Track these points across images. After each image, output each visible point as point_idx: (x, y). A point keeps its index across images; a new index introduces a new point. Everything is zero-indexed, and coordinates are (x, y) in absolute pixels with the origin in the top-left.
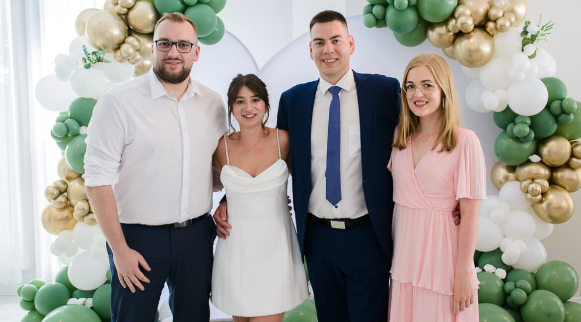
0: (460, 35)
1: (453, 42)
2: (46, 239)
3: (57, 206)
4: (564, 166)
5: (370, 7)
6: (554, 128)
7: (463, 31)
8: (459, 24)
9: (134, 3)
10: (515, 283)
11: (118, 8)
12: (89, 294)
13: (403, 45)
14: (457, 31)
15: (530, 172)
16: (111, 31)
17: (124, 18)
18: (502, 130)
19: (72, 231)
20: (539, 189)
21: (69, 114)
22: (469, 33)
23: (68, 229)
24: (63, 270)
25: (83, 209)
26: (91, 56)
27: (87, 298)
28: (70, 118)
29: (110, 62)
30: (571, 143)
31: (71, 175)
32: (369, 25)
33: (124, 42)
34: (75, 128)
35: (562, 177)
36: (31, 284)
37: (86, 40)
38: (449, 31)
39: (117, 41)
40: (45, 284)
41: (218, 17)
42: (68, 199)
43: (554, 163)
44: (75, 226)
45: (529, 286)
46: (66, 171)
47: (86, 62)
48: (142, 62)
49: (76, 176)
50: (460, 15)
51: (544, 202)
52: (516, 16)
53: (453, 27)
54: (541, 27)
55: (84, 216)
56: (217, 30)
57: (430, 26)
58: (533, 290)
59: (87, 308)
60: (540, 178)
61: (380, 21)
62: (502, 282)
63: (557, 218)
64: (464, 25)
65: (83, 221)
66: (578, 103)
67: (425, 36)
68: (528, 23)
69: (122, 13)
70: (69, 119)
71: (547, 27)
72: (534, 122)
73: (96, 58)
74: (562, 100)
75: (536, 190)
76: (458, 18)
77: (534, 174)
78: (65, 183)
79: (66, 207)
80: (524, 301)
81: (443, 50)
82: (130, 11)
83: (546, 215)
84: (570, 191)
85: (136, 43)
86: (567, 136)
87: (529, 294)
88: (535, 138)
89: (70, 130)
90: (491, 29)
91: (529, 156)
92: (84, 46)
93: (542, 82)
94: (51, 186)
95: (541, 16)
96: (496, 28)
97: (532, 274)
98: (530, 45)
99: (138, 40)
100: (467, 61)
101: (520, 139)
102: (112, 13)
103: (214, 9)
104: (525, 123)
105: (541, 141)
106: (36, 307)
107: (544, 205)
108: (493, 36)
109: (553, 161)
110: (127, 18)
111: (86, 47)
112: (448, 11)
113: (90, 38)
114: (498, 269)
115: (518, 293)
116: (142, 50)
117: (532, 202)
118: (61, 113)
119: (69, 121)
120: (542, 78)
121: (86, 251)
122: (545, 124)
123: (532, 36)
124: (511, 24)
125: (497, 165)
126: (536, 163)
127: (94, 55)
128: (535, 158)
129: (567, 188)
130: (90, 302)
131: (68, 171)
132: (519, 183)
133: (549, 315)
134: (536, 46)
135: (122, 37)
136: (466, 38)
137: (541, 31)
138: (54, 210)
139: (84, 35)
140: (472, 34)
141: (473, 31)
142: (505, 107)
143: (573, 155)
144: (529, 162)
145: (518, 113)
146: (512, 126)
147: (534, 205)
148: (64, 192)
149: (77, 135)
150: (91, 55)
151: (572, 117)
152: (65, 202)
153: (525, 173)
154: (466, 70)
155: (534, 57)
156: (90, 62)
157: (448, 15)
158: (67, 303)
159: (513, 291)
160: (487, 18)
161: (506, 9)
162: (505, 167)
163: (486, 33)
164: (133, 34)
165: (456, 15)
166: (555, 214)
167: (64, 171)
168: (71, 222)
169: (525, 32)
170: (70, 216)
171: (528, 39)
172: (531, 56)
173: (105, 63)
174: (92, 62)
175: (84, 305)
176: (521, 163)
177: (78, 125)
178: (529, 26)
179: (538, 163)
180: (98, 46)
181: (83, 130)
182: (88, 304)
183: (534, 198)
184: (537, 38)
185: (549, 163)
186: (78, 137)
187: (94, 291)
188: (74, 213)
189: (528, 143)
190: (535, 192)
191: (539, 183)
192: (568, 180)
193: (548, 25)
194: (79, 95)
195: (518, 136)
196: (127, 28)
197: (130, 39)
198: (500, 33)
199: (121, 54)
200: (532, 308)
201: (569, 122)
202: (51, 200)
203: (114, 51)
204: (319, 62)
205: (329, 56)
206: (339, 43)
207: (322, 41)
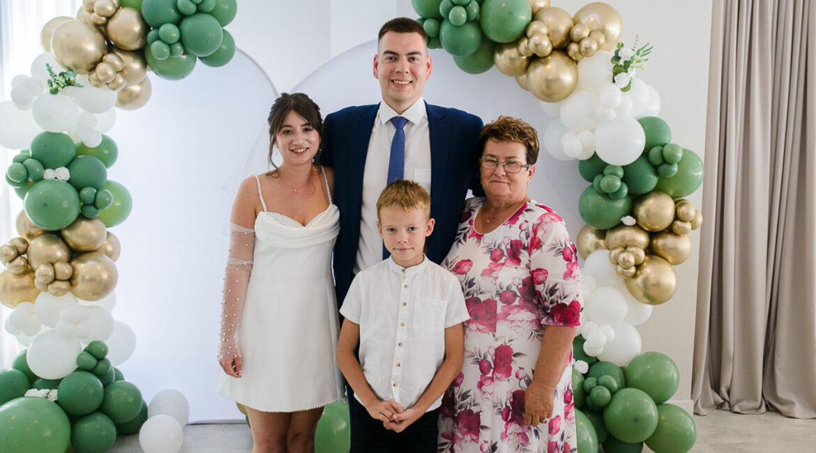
0: (534, 59)
1: (527, 67)
3: (13, 271)
4: (667, 231)
6: (653, 181)
7: (538, 54)
8: (532, 46)
9: (114, 11)
10: (598, 379)
11: (94, 17)
12: (53, 384)
13: (465, 71)
14: (530, 55)
15: (623, 238)
16: (84, 46)
17: (103, 30)
18: (589, 184)
19: (34, 303)
20: (632, 260)
21: (31, 153)
22: (545, 57)
23: (29, 301)
24: (22, 353)
25: (47, 275)
26: (57, 78)
27: (51, 389)
28: (32, 158)
29: (83, 86)
30: (676, 203)
31: (33, 231)
33: (101, 60)
34: (38, 170)
35: (664, 245)
37: (52, 58)
38: (521, 55)
39: (92, 59)
42: (28, 262)
43: (652, 227)
44: (38, 298)
45: (615, 385)
46: (28, 226)
47: (52, 85)
48: (126, 87)
49: (40, 233)
50: (534, 33)
51: (639, 276)
52: (606, 38)
53: (526, 49)
54: (637, 51)
55: (48, 284)
56: (224, 47)
57: (498, 47)
58: (619, 389)
59: (50, 402)
60: (635, 246)
61: (433, 40)
62: (583, 378)
63: (653, 295)
64: (539, 47)
65: (47, 291)
66: (685, 151)
67: (491, 61)
68: (621, 46)
69: (99, 22)
70: (31, 160)
71: (644, 52)
72: (628, 174)
73: (64, 80)
74: (663, 146)
75: (628, 261)
76: (531, 37)
77: (630, 241)
78: (25, 242)
79: (26, 272)
80: (606, 403)
81: (516, 79)
82: (110, 21)
83: (641, 294)
84: (672, 264)
85: (117, 63)
86: (671, 193)
87: (613, 393)
88: (629, 194)
89: (31, 174)
90: (575, 53)
91: (621, 218)
92: (48, 65)
93: (638, 123)
94: (5, 246)
95: (637, 37)
96: (580, 52)
97: (622, 368)
98: (623, 74)
99: (120, 59)
100: (543, 92)
101: (611, 196)
102: (87, 23)
103: (220, 22)
104: (615, 174)
105: (637, 198)
107: (639, 280)
108: (577, 62)
109: (652, 224)
110: (106, 29)
111: (50, 66)
112: (518, 27)
113: (56, 54)
114: (579, 361)
115: (600, 391)
116: (126, 72)
117: (624, 277)
118: (23, 152)
119: (29, 162)
120: (639, 118)
121: (52, 329)
122: (641, 176)
123: (625, 62)
124: (599, 47)
125: (584, 229)
126: (630, 226)
127: (62, 77)
128: (628, 220)
129: (670, 259)
130: (54, 394)
131: (30, 226)
132: (608, 252)
133: (636, 420)
134: (631, 76)
135: (99, 54)
136: (542, 63)
137: (636, 56)
138: (11, 276)
139: (50, 51)
140: (550, 58)
141: (551, 54)
142: (593, 153)
143: (676, 218)
144: (621, 225)
145: (608, 163)
146: (600, 179)
147: (628, 280)
148: (23, 254)
149: (40, 179)
150: (58, 76)
151: (675, 169)
152: (24, 266)
153: (616, 239)
154: (545, 105)
155: (628, 90)
156: (58, 86)
157: (519, 33)
158: (25, 395)
159: (594, 389)
160: (569, 38)
161: (595, 28)
162: (594, 231)
163: (567, 58)
164: (115, 51)
165: (529, 33)
166: (652, 292)
167: (25, 226)
168: (33, 291)
169: (617, 58)
170: (32, 285)
171: (620, 66)
172: (625, 88)
173: (78, 88)
174: (60, 86)
175: (47, 397)
176: (611, 226)
177: (42, 167)
178: (622, 49)
179: (633, 226)
180: (67, 65)
181: (49, 174)
182: (52, 397)
183: (626, 271)
184: (631, 65)
185: (648, 227)
186: (43, 181)
187: (60, 380)
188: (36, 281)
189: (620, 200)
190: (627, 264)
191: (632, 253)
192: (671, 249)
193: (645, 49)
194: (44, 128)
195: (607, 191)
196: (106, 43)
197: (110, 57)
198: (585, 58)
199: (97, 75)
200: (616, 410)
201: (673, 175)
202: (6, 262)
203: (88, 73)
204: (386, 82)
205: (403, 77)
206: (416, 62)
207: (396, 56)
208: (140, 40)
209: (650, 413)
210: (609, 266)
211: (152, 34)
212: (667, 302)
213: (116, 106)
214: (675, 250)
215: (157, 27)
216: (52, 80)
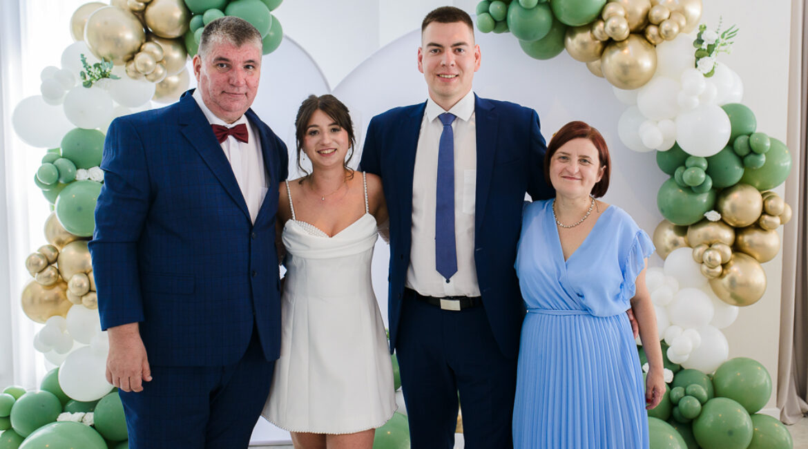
0: (610, 43)
1: (602, 53)
2: (28, 328)
3: (42, 282)
4: (753, 226)
5: (486, 5)
6: (738, 172)
7: (615, 39)
8: (608, 29)
10: (685, 388)
11: (132, 3)
12: (89, 406)
13: (532, 57)
14: (606, 39)
15: (706, 236)
16: (121, 35)
17: (140, 17)
18: (668, 177)
19: (65, 317)
20: (719, 258)
21: (61, 151)
22: (622, 41)
23: (60, 315)
24: (53, 372)
25: (81, 286)
26: (92, 70)
27: (86, 413)
28: (63, 157)
29: (119, 78)
30: (763, 195)
31: (64, 238)
32: (485, 30)
33: (139, 50)
34: (70, 171)
36: (6, 392)
37: (85, 46)
39: (130, 48)
40: (25, 393)
41: (272, 16)
42: (59, 272)
43: (738, 222)
44: (70, 311)
45: (704, 393)
46: (57, 232)
47: (85, 77)
48: (165, 78)
49: (71, 239)
50: (610, 17)
51: (725, 276)
52: (687, 19)
53: (601, 32)
54: (722, 33)
55: (82, 296)
56: (271, 34)
57: (568, 31)
58: (709, 399)
59: (86, 426)
60: (721, 243)
61: (500, 24)
63: (741, 297)
64: (617, 31)
65: (81, 303)
66: (772, 140)
67: (562, 44)
68: (703, 28)
69: (137, 9)
70: (61, 159)
71: (729, 34)
72: (713, 166)
73: (99, 72)
74: (750, 135)
75: (715, 260)
76: (608, 19)
77: (712, 238)
78: (55, 250)
79: (57, 283)
80: (697, 414)
81: (587, 65)
82: (148, 7)
83: (728, 294)
84: (761, 261)
85: (157, 52)
86: (757, 185)
87: (703, 403)
88: (713, 187)
89: (62, 175)
90: (654, 37)
91: (705, 213)
92: (82, 55)
93: (722, 110)
94: (34, 254)
95: (721, 19)
96: (660, 35)
97: (708, 375)
98: (706, 58)
99: (160, 48)
100: (620, 80)
101: (693, 189)
102: (123, 10)
103: (267, 5)
104: (699, 166)
105: (721, 192)
106: (13, 426)
107: (726, 280)
108: (655, 46)
109: (738, 220)
110: (144, 16)
111: (85, 57)
112: (593, 10)
113: (91, 44)
115: (688, 402)
116: (165, 62)
117: (708, 276)
118: (50, 151)
119: (60, 161)
120: (723, 104)
121: (82, 345)
122: (727, 168)
123: (709, 45)
124: (681, 29)
125: (662, 225)
126: (715, 222)
127: (97, 68)
128: (713, 216)
129: (757, 256)
130: (90, 418)
131: (60, 232)
132: (690, 250)
133: (731, 433)
134: (714, 60)
135: (138, 44)
136: (619, 48)
137: (720, 39)
138: (40, 287)
139: (83, 39)
140: (627, 42)
141: (628, 38)
142: (672, 144)
143: (764, 212)
144: (704, 221)
145: (691, 154)
146: (682, 171)
147: (713, 280)
148: (53, 262)
149: (72, 181)
150: (93, 68)
151: (763, 159)
152: (55, 276)
153: (699, 236)
154: (620, 93)
155: (712, 75)
156: (92, 78)
157: (594, 16)
158: (58, 420)
159: (682, 400)
160: (647, 21)
161: (673, 9)
162: (672, 227)
163: (646, 41)
164: (153, 39)
165: (605, 16)
166: (740, 292)
167: (54, 231)
168: (64, 304)
169: (699, 41)
170: (62, 296)
171: (703, 50)
172: (708, 73)
173: (113, 80)
174: (95, 78)
175: (82, 422)
176: (694, 222)
177: (74, 167)
178: (704, 32)
179: (718, 222)
180: (103, 56)
181: (82, 174)
182: (87, 421)
183: (711, 270)
184: (715, 48)
185: (734, 222)
186: (74, 184)
187: (96, 402)
188: (68, 292)
189: (703, 195)
190: (713, 263)
191: (718, 250)
192: (758, 245)
193: (729, 32)
194: (75, 125)
195: (690, 185)
196: (144, 30)
197: (149, 46)
198: (665, 41)
199: (135, 67)
200: (708, 423)
201: (760, 167)
202: (35, 273)
203: (125, 63)
204: (432, 76)
205: (448, 70)
206: (463, 53)
207: (440, 48)
208: (181, 27)
209: (744, 424)
210: (692, 266)
211: (195, 20)
212: (756, 304)
213: (153, 99)
214: (762, 246)
215: (202, 13)
216: (86, 72)
